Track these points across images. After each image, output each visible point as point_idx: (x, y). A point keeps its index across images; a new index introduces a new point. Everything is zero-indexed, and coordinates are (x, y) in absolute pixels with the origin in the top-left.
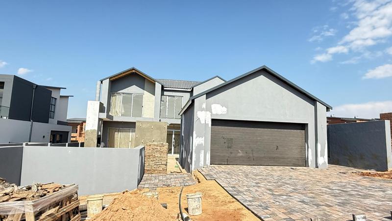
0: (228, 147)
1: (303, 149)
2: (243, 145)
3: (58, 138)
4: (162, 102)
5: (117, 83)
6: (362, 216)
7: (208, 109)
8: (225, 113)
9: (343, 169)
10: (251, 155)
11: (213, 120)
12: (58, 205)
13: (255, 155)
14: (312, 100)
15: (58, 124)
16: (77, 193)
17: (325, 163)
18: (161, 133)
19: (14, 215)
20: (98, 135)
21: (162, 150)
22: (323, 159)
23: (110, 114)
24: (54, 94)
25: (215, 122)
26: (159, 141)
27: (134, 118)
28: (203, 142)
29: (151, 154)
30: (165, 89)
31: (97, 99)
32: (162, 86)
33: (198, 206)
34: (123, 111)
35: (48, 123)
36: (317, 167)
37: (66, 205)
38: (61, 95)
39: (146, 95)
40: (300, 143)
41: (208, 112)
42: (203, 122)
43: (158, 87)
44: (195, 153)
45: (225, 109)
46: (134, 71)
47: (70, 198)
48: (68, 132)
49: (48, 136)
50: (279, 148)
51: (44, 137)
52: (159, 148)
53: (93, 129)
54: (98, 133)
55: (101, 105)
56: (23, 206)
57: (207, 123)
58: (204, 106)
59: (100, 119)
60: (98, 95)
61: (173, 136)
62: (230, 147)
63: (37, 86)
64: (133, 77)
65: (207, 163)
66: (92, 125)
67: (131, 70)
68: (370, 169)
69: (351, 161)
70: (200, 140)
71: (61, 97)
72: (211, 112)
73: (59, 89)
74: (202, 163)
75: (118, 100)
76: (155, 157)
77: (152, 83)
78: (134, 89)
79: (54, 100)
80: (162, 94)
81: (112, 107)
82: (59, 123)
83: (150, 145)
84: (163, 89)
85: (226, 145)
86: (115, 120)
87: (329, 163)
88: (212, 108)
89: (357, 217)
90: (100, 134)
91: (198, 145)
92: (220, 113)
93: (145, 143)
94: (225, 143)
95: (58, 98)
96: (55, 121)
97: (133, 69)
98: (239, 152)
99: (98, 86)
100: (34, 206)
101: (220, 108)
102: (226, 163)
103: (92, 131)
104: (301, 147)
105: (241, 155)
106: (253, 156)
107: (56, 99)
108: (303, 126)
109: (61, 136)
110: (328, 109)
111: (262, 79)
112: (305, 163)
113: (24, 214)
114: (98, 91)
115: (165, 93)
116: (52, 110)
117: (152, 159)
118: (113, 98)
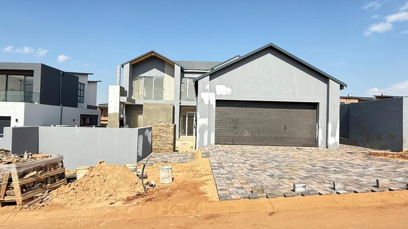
0: (234, 128)
1: (314, 129)
2: (249, 126)
3: (88, 121)
4: (183, 85)
5: (138, 67)
6: (302, 185)
7: (212, 90)
8: (230, 94)
9: (354, 149)
10: (257, 135)
11: (217, 101)
12: (42, 170)
13: (261, 135)
14: (324, 78)
15: (87, 108)
16: (62, 162)
17: (336, 143)
18: (167, 115)
19: (4, 174)
20: (120, 118)
21: (168, 131)
22: (334, 139)
23: (133, 98)
24: (81, 80)
25: (219, 103)
26: (166, 122)
27: (155, 101)
28: (207, 123)
29: (158, 134)
30: (185, 71)
31: (118, 83)
32: (181, 68)
33: (167, 176)
34: (145, 95)
35: (77, 107)
36: (327, 147)
37: (50, 170)
38: (88, 80)
39: (167, 77)
40: (311, 123)
41: (213, 93)
42: (207, 103)
43: (177, 70)
44: (199, 133)
45: (229, 90)
46: (153, 54)
47: (54, 165)
48: (97, 116)
49: (78, 120)
50: (287, 128)
51: (74, 120)
52: (165, 128)
53: (115, 112)
54: (120, 116)
55: (122, 89)
56: (9, 168)
57: (211, 104)
58: (208, 87)
59: (121, 103)
60: (118, 80)
61: (187, 118)
62: (236, 128)
63: (64, 72)
64: (153, 60)
65: (211, 143)
66: (114, 108)
67: (150, 53)
68: (385, 149)
69: (368, 142)
70: (205, 121)
71: (89, 82)
72: (216, 94)
73: (87, 74)
74: (206, 143)
75: (140, 84)
76: (161, 137)
77: (172, 65)
78: (154, 73)
79: (82, 85)
80: (182, 77)
81: (134, 91)
82: (89, 107)
83: (157, 126)
84: (183, 72)
85: (232, 125)
86: (137, 103)
87: (340, 143)
88: (217, 89)
89: (297, 185)
90: (122, 116)
91: (202, 125)
92: (224, 93)
93: (152, 123)
94: (230, 123)
95: (86, 83)
96: (85, 105)
97: (152, 52)
98: (245, 133)
99: (118, 71)
100: (17, 168)
101: (224, 88)
102: (231, 143)
103: (115, 114)
104: (312, 126)
105: (247, 135)
106: (259, 136)
107: (84, 84)
108: (314, 106)
109: (91, 119)
110: (342, 87)
111: (269, 57)
112: (315, 143)
113: (10, 174)
114: (118, 76)
115: (186, 75)
116: (82, 95)
117: (159, 139)
118: (135, 83)
